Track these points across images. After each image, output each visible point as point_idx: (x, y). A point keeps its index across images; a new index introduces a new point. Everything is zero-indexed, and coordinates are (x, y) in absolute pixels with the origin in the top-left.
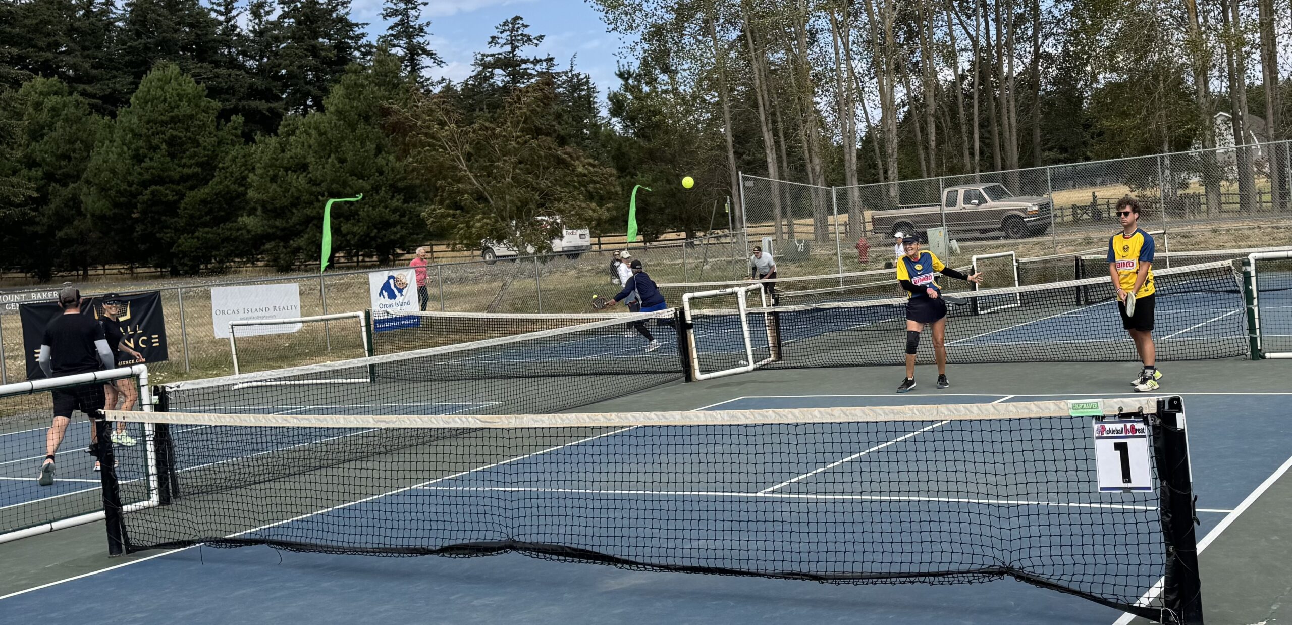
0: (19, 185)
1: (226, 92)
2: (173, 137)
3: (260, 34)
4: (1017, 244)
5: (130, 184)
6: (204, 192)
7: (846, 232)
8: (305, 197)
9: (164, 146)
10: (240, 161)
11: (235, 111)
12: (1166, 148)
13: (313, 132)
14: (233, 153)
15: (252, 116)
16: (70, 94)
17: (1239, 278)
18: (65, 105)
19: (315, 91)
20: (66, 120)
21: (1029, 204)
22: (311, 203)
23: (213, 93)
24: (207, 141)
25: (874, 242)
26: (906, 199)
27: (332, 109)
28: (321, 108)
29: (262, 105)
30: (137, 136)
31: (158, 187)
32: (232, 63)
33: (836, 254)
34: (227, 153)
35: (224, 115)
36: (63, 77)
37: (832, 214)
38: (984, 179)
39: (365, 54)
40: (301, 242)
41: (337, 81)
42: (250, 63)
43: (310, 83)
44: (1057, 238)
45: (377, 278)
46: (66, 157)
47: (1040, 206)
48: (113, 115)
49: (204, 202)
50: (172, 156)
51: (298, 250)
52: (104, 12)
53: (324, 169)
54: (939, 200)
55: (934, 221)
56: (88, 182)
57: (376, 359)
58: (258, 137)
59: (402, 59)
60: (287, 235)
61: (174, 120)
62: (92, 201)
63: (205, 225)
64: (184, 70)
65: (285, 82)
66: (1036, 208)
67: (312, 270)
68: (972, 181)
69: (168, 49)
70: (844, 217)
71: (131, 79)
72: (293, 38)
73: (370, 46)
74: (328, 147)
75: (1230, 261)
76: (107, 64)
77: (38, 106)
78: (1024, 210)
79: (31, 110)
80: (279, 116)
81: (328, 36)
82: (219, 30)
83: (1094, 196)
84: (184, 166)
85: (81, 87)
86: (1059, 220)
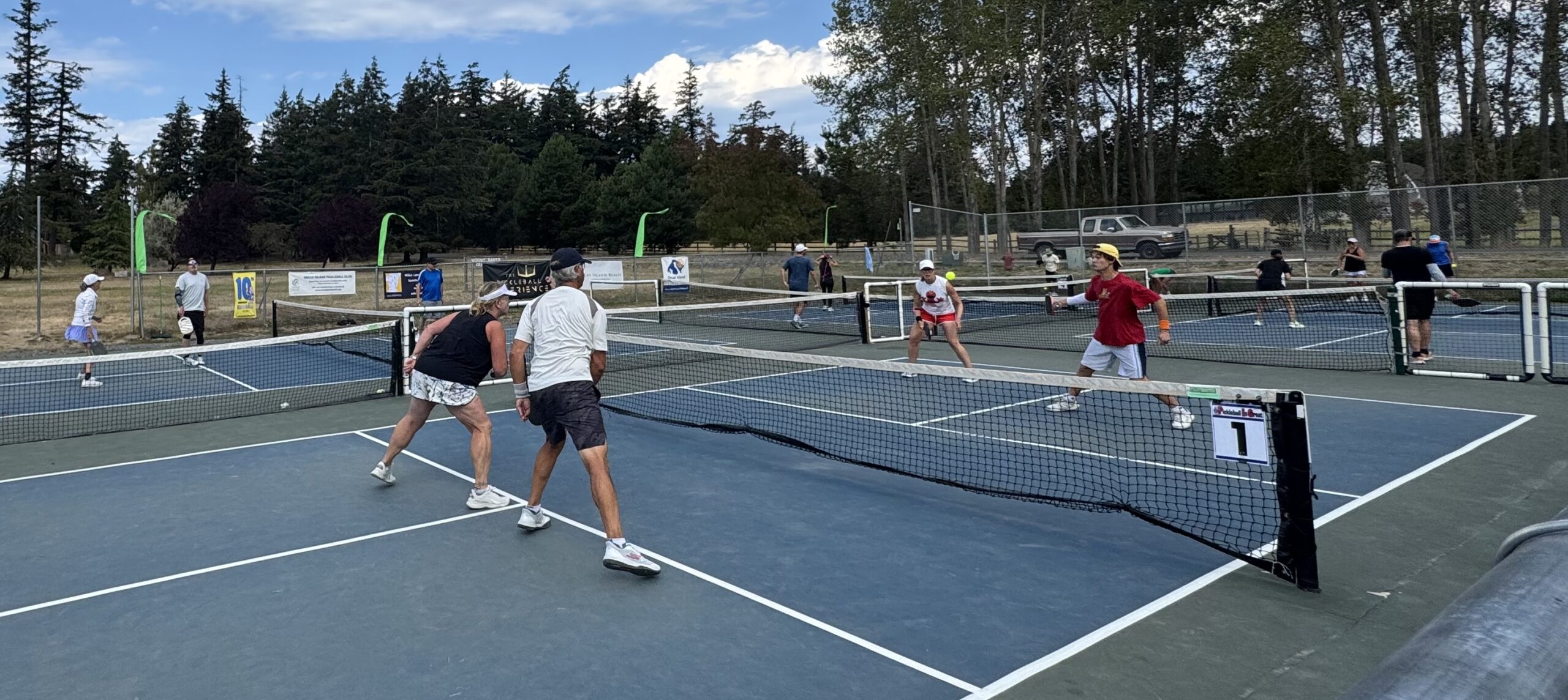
0: (482, 201)
1: (587, 150)
2: (560, 177)
3: (608, 116)
4: (1152, 263)
5: (537, 201)
6: (572, 207)
7: (995, 248)
8: (628, 212)
9: (555, 181)
10: (593, 189)
11: (592, 161)
12: (1309, 190)
13: (634, 174)
14: (590, 185)
15: (600, 164)
16: (511, 152)
17: (1384, 304)
18: (507, 158)
19: (636, 150)
20: (507, 166)
21: (1166, 232)
22: (630, 216)
23: (581, 151)
24: (577, 178)
25: (1018, 256)
26: (1047, 225)
27: (645, 160)
28: (638, 159)
29: (606, 158)
30: (542, 176)
31: (552, 204)
32: (592, 134)
33: (985, 263)
34: (587, 185)
35: (586, 164)
36: (507, 143)
37: (983, 233)
38: (1120, 212)
39: (665, 127)
40: (625, 238)
41: (649, 144)
42: (602, 134)
43: (633, 145)
44: (1191, 260)
45: (666, 261)
46: (507, 186)
47: (1176, 235)
48: (531, 164)
49: (573, 212)
50: (559, 186)
51: (622, 242)
52: (529, 108)
53: (638, 196)
54: (1076, 227)
55: (1074, 242)
56: (516, 200)
57: (664, 309)
58: (602, 176)
59: (686, 129)
60: (616, 234)
61: (560, 166)
62: (518, 210)
63: (574, 226)
64: (567, 138)
65: (619, 145)
66: (1171, 236)
67: (629, 255)
68: (1111, 213)
69: (560, 126)
70: (994, 237)
71: (540, 144)
72: (625, 118)
73: (668, 122)
74: (641, 182)
75: (1374, 288)
76: (531, 137)
77: (495, 159)
78: (1159, 237)
79: (491, 161)
80: (614, 164)
81: (645, 117)
82: (586, 116)
83: (1231, 228)
84: (565, 192)
85: (516, 149)
86: (1195, 246)
